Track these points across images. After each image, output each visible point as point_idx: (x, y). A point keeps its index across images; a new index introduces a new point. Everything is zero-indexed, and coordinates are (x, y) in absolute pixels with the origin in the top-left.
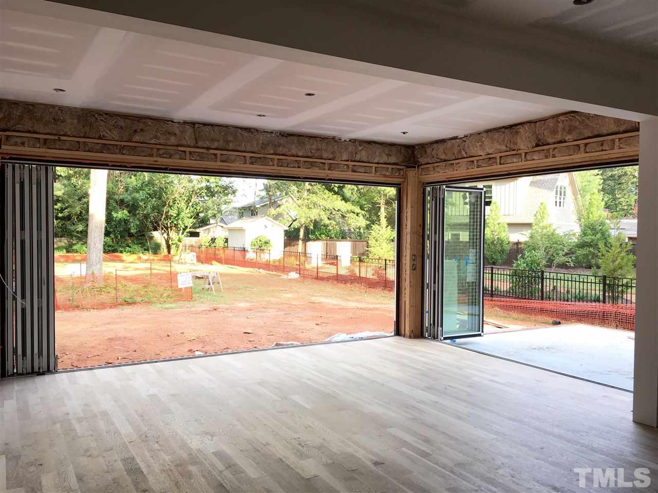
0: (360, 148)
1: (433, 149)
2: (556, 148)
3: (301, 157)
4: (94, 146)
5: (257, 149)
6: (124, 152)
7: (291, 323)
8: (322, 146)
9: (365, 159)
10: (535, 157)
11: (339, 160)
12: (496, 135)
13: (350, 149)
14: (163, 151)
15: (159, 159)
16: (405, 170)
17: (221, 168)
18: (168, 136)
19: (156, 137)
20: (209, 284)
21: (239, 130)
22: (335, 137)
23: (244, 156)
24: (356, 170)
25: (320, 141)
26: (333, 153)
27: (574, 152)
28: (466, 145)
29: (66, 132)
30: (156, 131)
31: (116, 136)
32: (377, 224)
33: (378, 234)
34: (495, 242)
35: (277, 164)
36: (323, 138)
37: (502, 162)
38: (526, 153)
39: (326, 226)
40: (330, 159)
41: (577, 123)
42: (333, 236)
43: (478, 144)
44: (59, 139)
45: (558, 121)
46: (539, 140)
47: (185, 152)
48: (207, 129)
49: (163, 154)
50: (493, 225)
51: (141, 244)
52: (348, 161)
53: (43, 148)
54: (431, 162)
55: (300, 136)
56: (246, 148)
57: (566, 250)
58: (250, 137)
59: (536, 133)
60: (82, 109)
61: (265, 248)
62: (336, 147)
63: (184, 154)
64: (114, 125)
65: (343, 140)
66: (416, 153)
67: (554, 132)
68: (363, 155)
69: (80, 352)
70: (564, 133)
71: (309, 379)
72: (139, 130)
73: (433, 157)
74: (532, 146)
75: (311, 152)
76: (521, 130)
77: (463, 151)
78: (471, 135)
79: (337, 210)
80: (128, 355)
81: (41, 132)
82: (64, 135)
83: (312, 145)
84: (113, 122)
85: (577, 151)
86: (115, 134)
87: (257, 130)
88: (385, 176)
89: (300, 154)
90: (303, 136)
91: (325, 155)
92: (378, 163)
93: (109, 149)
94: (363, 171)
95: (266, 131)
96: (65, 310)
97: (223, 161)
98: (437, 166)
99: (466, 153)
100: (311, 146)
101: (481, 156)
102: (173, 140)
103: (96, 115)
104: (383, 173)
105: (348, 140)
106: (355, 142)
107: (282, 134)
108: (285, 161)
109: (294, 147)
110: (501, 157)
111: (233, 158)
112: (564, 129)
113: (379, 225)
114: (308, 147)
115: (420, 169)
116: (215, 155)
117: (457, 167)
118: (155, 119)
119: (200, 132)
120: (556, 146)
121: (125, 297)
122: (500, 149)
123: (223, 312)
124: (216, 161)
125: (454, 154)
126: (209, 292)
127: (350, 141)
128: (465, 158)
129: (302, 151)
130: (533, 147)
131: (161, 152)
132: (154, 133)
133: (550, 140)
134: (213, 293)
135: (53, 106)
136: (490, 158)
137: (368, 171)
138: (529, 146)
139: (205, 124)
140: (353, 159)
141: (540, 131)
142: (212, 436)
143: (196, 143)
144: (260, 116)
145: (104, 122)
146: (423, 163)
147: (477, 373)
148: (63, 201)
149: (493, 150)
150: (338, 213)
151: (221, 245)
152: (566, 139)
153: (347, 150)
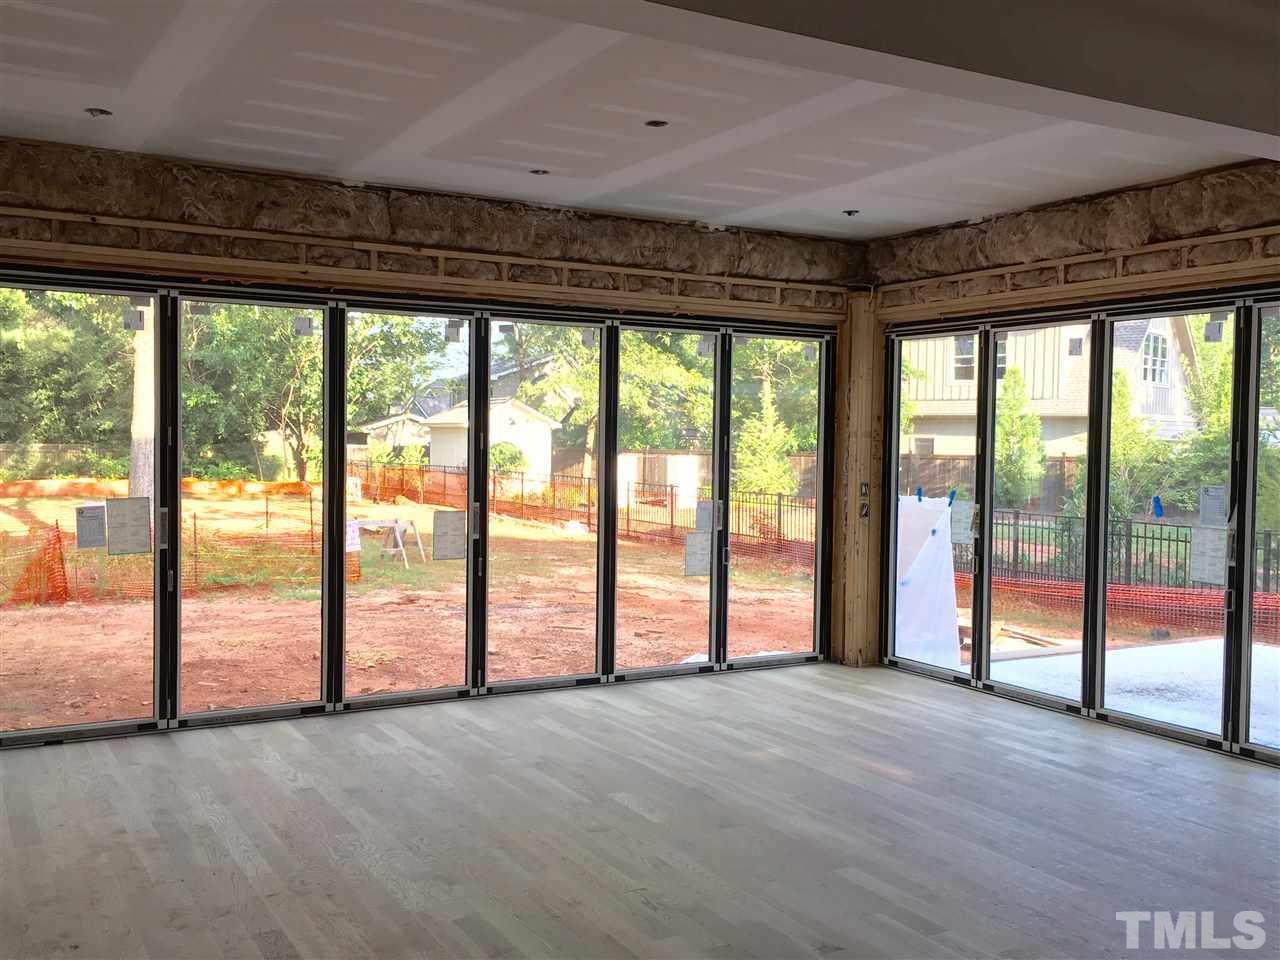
0: (749, 247)
1: (911, 250)
2: (1195, 246)
3: (621, 265)
4: (170, 238)
5: (525, 249)
6: (236, 252)
7: (581, 631)
8: (666, 243)
9: (758, 270)
10: (1147, 267)
11: (705, 271)
12: (1058, 218)
13: (727, 249)
14: (322, 250)
15: (312, 269)
16: (845, 296)
17: (446, 288)
18: (332, 217)
19: (305, 219)
20: (396, 546)
21: (487, 205)
22: (695, 222)
23: (496, 264)
24: (739, 294)
25: (664, 229)
26: (691, 257)
27: (1239, 255)
28: (987, 241)
29: (109, 205)
30: (304, 207)
31: (218, 217)
32: (755, 416)
33: (759, 438)
34: (1013, 458)
35: (569, 280)
36: (669, 225)
37: (1070, 279)
38: (1126, 258)
39: (644, 421)
40: (683, 271)
41: (1248, 191)
42: (658, 442)
43: (1015, 239)
44: (95, 224)
45: (1202, 186)
46: (1157, 228)
47: (367, 252)
48: (417, 203)
49: (320, 257)
50: (1009, 420)
51: (241, 457)
52: (722, 274)
53: (57, 241)
54: (906, 278)
55: (618, 218)
56: (501, 244)
57: (1177, 475)
58: (509, 220)
59: (1149, 212)
60: (144, 156)
61: (512, 468)
62: (696, 244)
63: (366, 257)
64: (214, 193)
65: (711, 229)
66: (870, 257)
67: (1193, 211)
68: (756, 262)
69: (124, 693)
70: (1217, 213)
71: (646, 757)
72: (266, 204)
73: (910, 266)
74: (1140, 242)
75: (642, 254)
76: (1116, 205)
77: (979, 254)
78: (998, 218)
79: (668, 385)
80: (230, 701)
81: (53, 206)
82: (103, 214)
83: (644, 238)
84: (212, 185)
85: (1246, 252)
86: (217, 212)
87: (525, 206)
88: (803, 309)
89: (619, 259)
90: (625, 219)
91: (673, 263)
92: (787, 281)
93: (202, 245)
94: (755, 298)
95: (545, 207)
96: (84, 602)
97: (450, 274)
98: (921, 287)
99: (987, 257)
100: (642, 243)
101: (1022, 263)
102: (343, 226)
103: (175, 170)
104: (799, 302)
105: (723, 229)
106: (738, 233)
107: (580, 213)
108: (585, 275)
109: (604, 242)
110: (1067, 267)
111: (473, 268)
112: (1215, 204)
113: (760, 419)
114: (636, 243)
115: (880, 295)
116: (434, 259)
117: (967, 287)
118: (305, 180)
119: (401, 210)
120: (1196, 241)
121: (216, 575)
122: (1066, 248)
123: (428, 606)
124: (435, 274)
125: (958, 259)
126: (395, 562)
127: (727, 230)
128: (984, 269)
129: (623, 254)
130: (1143, 244)
131: (316, 252)
132: (301, 210)
133: (1182, 229)
134: (404, 566)
135: (80, 149)
136: (1042, 270)
137: (766, 299)
138: (1134, 243)
139: (412, 192)
140: (734, 272)
141: (1160, 209)
142: (451, 884)
143: (394, 232)
144: (536, 172)
145: (193, 185)
146: (887, 281)
147: (1018, 746)
148: (71, 366)
149: (1049, 251)
150: (671, 392)
151: (414, 462)
152: (1221, 226)
153: (722, 251)
